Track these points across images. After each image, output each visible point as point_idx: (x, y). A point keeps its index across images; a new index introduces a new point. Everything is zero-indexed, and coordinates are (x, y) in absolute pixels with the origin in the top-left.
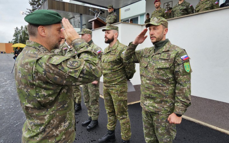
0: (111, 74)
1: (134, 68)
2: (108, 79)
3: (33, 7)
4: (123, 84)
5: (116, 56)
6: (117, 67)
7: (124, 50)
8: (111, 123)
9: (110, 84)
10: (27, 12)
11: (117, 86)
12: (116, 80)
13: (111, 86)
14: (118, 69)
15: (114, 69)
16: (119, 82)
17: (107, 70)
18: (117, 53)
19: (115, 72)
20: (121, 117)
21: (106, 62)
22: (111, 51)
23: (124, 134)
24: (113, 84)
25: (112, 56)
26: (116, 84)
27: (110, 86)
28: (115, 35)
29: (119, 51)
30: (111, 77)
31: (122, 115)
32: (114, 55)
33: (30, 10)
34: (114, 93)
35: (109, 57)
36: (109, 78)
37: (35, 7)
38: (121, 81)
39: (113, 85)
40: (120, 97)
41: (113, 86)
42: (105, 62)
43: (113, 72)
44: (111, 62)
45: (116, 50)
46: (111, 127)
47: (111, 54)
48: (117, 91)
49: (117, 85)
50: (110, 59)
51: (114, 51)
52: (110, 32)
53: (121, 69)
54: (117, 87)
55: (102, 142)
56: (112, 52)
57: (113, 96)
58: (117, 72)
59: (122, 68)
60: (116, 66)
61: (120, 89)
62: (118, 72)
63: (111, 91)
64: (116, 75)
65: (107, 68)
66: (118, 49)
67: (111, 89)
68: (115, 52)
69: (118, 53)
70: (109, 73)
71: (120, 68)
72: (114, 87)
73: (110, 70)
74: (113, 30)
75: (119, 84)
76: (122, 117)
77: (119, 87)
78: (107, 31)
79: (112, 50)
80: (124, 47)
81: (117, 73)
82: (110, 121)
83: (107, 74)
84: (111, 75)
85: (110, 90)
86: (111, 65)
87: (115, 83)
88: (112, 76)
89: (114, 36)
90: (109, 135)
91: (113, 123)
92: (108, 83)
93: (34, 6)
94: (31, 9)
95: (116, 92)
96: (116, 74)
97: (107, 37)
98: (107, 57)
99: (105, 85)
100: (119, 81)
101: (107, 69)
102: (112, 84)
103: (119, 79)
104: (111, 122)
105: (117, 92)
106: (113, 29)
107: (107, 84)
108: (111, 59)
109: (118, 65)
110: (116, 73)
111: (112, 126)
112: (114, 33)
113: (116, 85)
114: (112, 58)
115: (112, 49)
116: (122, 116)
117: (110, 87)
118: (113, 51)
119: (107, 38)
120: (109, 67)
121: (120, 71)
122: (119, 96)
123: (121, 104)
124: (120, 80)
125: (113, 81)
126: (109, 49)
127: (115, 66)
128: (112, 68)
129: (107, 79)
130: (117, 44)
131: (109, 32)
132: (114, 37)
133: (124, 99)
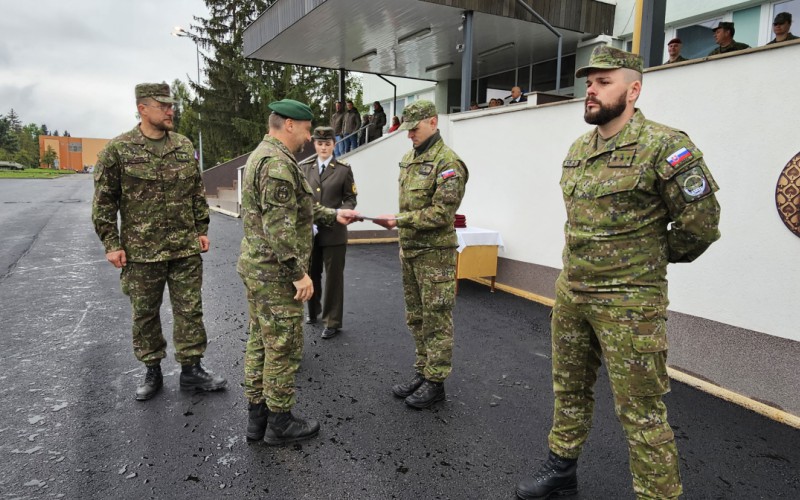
0: (608, 245)
1: (716, 222)
2: (593, 262)
3: (216, 11)
4: (654, 284)
5: (637, 171)
6: (635, 219)
7: (673, 147)
8: (566, 431)
9: (601, 284)
10: (194, 30)
11: (632, 293)
12: (628, 267)
13: (605, 290)
14: (639, 225)
15: (621, 227)
16: (638, 278)
17: (589, 229)
18: (641, 159)
19: (625, 237)
20: (641, 417)
21: (589, 197)
22: (611, 152)
23: (653, 492)
24: (614, 282)
25: (618, 173)
26: (629, 285)
27: (600, 290)
28: (630, 91)
29: (653, 152)
30: (608, 256)
31: (647, 412)
32: (627, 170)
33: (205, 22)
34: (617, 320)
35: (603, 177)
36: (597, 259)
37: (223, 11)
38: (647, 273)
39: (614, 290)
40: (641, 338)
41: (612, 292)
42: (584, 197)
43: (619, 235)
44: (613, 195)
45: (637, 146)
46: (567, 445)
47: (612, 163)
48: (631, 311)
49: (632, 290)
50: (606, 184)
51: (626, 154)
52: (613, 76)
53: (652, 223)
54: (631, 295)
55: (530, 497)
56: (613, 156)
57: (610, 330)
58: (634, 235)
59: (657, 221)
60: (632, 214)
61: (645, 303)
62: (639, 238)
63: (600, 311)
64: (631, 249)
65: (590, 219)
66: (648, 145)
67: (599, 306)
68: (634, 157)
69: (647, 161)
70: (601, 241)
71: (646, 222)
72: (618, 296)
73: (604, 227)
74: (623, 69)
75: (638, 286)
76: (645, 420)
77: (638, 297)
78: (598, 76)
79: (617, 148)
80: (674, 134)
81: (633, 241)
82: (561, 423)
83: (592, 245)
84: (606, 248)
85: (594, 308)
86: (611, 209)
87: (625, 282)
88: (611, 251)
89: (626, 92)
90: (555, 473)
91: (575, 432)
92: (589, 280)
93: (218, 8)
94: (209, 17)
95: (627, 318)
96: (628, 245)
97: (598, 98)
98: (590, 178)
99: (577, 285)
100: (642, 272)
101: (588, 225)
102: (607, 283)
103: (642, 264)
104: (569, 427)
105: (629, 316)
106: (624, 66)
107: (586, 285)
108: (614, 184)
109: (644, 208)
110: (633, 238)
111: (569, 441)
112: (628, 84)
113: (626, 290)
114: (616, 179)
115: (614, 143)
116: (647, 418)
117: (599, 296)
118: (619, 153)
119: (599, 103)
120: (602, 218)
121: (647, 232)
122: (637, 332)
123: (646, 364)
124: (647, 269)
125: (615, 272)
126: (596, 147)
127: (627, 210)
128: (614, 219)
129: (589, 264)
130: (639, 125)
131: (606, 80)
132: (628, 99)
133: (659, 347)
